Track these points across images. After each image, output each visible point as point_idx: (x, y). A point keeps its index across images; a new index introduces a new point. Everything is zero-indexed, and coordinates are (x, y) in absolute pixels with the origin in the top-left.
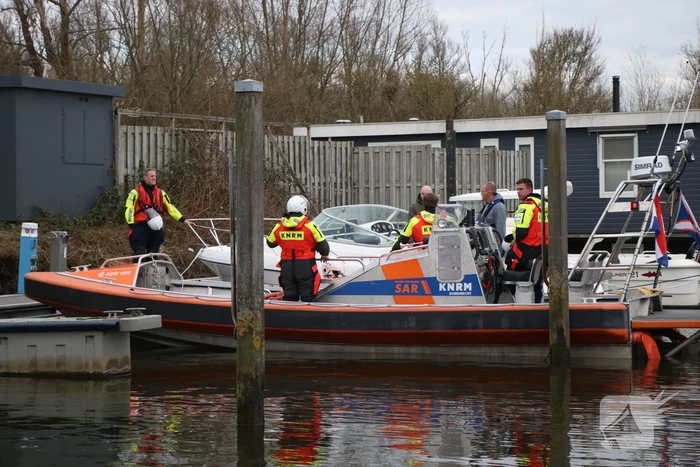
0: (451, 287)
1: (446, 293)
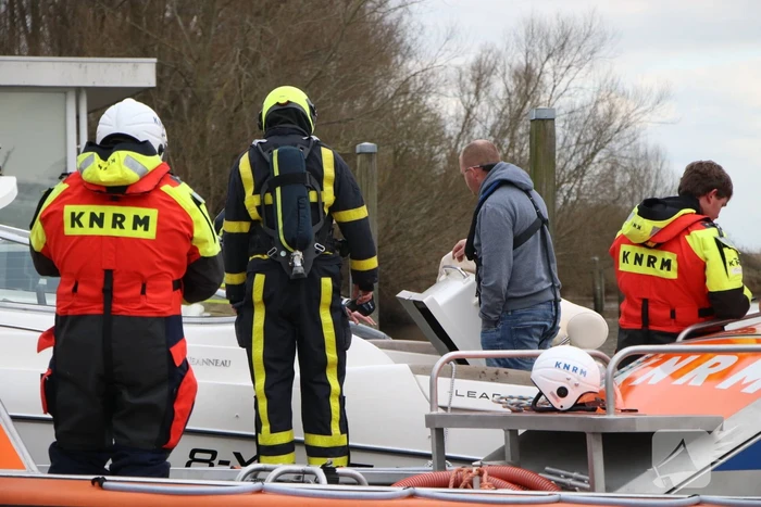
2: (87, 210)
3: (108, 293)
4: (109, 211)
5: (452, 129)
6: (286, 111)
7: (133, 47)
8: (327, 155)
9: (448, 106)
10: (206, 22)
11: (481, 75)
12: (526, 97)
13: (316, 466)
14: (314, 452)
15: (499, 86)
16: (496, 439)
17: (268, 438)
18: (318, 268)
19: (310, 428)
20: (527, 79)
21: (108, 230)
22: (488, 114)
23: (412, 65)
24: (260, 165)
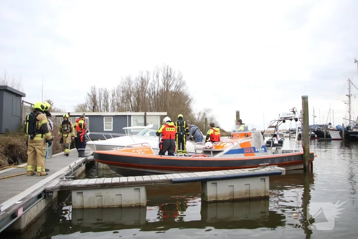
0: (259, 150)
1: (258, 152)
2: (168, 128)
3: (170, 137)
4: (171, 128)
5: (197, 119)
6: (180, 117)
7: (165, 111)
8: (185, 122)
9: (196, 117)
10: (172, 108)
11: (200, 114)
12: (204, 116)
13: (183, 154)
14: (183, 152)
15: (202, 115)
16: (202, 151)
17: (178, 151)
18: (184, 134)
19: (182, 150)
20: (204, 114)
21: (171, 130)
22: (200, 118)
23: (193, 113)
24: (178, 123)
